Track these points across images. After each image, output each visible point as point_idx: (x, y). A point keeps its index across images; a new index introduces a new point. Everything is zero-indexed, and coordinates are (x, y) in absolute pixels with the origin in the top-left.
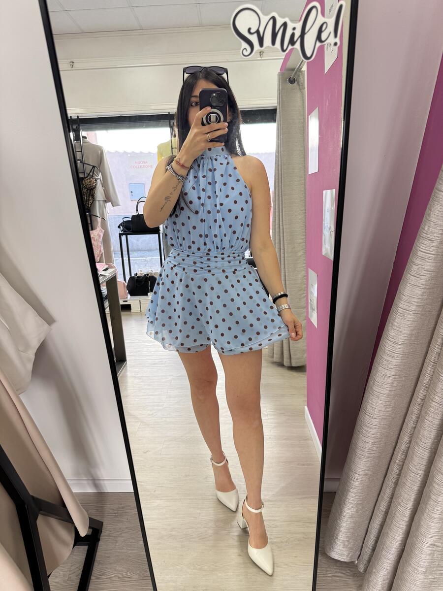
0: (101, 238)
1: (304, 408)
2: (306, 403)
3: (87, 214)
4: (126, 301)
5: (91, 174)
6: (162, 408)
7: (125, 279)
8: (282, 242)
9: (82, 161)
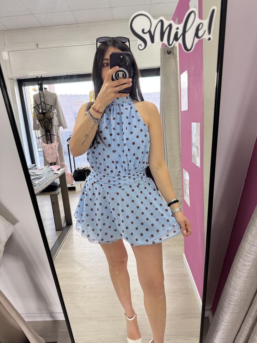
0: (57, 148)
1: (183, 255)
2: (184, 251)
3: (48, 134)
4: (73, 185)
5: (50, 110)
6: (94, 256)
7: (72, 172)
8: (165, 150)
9: (44, 103)
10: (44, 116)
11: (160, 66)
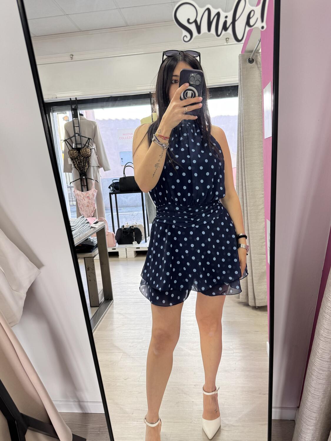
0: (95, 197)
3: (84, 177)
5: (87, 145)
6: (141, 341)
7: (114, 231)
9: (79, 135)
10: (79, 152)
11: (238, 82)
